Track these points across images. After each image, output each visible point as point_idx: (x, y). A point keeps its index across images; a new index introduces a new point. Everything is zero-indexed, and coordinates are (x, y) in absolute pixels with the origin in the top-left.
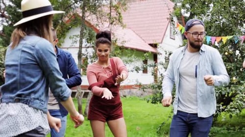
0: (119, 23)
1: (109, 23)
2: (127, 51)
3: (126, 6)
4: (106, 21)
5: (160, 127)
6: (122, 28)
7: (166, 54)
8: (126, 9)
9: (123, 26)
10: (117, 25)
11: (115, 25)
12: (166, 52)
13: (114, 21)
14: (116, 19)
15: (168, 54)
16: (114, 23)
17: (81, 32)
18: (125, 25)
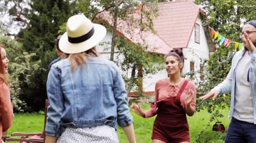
0: (150, 30)
1: (139, 29)
2: (158, 58)
3: (158, 12)
4: (136, 27)
5: (199, 135)
6: (153, 34)
7: (201, 61)
8: (157, 15)
9: (154, 32)
10: (148, 32)
11: (145, 31)
12: (201, 59)
13: (144, 28)
14: (147, 26)
15: (203, 61)
16: (145, 29)
17: (112, 39)
18: (156, 32)
